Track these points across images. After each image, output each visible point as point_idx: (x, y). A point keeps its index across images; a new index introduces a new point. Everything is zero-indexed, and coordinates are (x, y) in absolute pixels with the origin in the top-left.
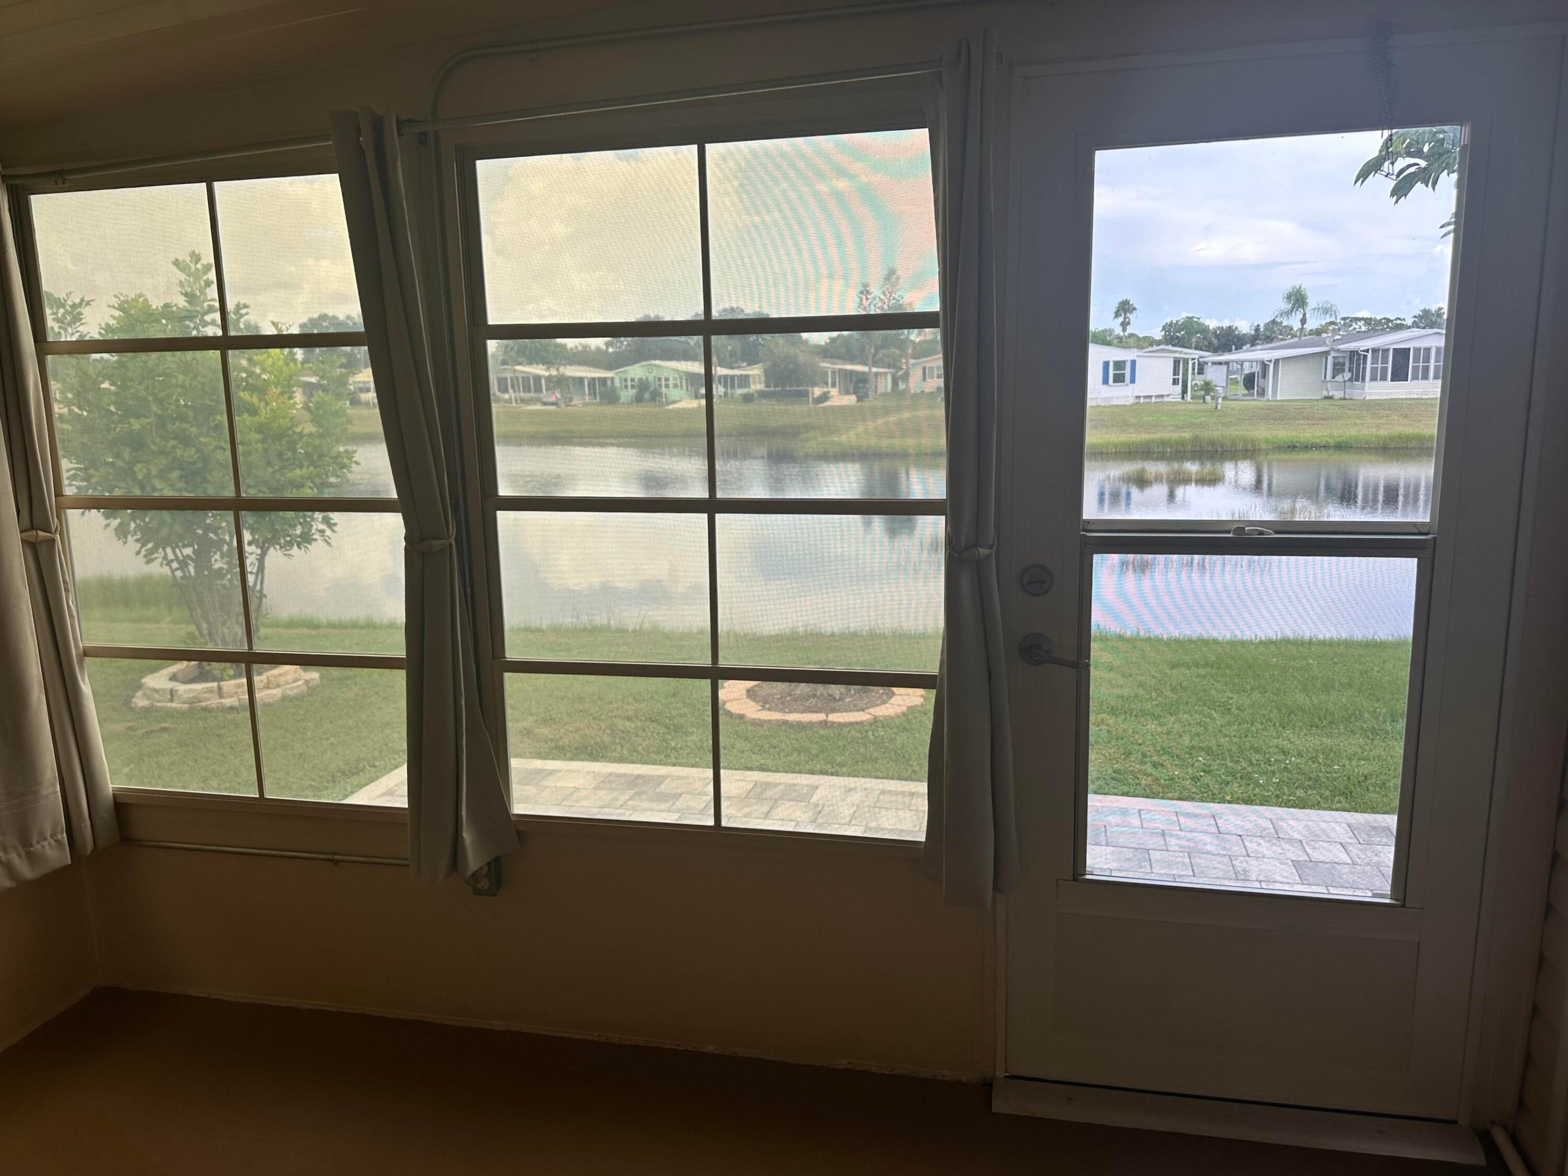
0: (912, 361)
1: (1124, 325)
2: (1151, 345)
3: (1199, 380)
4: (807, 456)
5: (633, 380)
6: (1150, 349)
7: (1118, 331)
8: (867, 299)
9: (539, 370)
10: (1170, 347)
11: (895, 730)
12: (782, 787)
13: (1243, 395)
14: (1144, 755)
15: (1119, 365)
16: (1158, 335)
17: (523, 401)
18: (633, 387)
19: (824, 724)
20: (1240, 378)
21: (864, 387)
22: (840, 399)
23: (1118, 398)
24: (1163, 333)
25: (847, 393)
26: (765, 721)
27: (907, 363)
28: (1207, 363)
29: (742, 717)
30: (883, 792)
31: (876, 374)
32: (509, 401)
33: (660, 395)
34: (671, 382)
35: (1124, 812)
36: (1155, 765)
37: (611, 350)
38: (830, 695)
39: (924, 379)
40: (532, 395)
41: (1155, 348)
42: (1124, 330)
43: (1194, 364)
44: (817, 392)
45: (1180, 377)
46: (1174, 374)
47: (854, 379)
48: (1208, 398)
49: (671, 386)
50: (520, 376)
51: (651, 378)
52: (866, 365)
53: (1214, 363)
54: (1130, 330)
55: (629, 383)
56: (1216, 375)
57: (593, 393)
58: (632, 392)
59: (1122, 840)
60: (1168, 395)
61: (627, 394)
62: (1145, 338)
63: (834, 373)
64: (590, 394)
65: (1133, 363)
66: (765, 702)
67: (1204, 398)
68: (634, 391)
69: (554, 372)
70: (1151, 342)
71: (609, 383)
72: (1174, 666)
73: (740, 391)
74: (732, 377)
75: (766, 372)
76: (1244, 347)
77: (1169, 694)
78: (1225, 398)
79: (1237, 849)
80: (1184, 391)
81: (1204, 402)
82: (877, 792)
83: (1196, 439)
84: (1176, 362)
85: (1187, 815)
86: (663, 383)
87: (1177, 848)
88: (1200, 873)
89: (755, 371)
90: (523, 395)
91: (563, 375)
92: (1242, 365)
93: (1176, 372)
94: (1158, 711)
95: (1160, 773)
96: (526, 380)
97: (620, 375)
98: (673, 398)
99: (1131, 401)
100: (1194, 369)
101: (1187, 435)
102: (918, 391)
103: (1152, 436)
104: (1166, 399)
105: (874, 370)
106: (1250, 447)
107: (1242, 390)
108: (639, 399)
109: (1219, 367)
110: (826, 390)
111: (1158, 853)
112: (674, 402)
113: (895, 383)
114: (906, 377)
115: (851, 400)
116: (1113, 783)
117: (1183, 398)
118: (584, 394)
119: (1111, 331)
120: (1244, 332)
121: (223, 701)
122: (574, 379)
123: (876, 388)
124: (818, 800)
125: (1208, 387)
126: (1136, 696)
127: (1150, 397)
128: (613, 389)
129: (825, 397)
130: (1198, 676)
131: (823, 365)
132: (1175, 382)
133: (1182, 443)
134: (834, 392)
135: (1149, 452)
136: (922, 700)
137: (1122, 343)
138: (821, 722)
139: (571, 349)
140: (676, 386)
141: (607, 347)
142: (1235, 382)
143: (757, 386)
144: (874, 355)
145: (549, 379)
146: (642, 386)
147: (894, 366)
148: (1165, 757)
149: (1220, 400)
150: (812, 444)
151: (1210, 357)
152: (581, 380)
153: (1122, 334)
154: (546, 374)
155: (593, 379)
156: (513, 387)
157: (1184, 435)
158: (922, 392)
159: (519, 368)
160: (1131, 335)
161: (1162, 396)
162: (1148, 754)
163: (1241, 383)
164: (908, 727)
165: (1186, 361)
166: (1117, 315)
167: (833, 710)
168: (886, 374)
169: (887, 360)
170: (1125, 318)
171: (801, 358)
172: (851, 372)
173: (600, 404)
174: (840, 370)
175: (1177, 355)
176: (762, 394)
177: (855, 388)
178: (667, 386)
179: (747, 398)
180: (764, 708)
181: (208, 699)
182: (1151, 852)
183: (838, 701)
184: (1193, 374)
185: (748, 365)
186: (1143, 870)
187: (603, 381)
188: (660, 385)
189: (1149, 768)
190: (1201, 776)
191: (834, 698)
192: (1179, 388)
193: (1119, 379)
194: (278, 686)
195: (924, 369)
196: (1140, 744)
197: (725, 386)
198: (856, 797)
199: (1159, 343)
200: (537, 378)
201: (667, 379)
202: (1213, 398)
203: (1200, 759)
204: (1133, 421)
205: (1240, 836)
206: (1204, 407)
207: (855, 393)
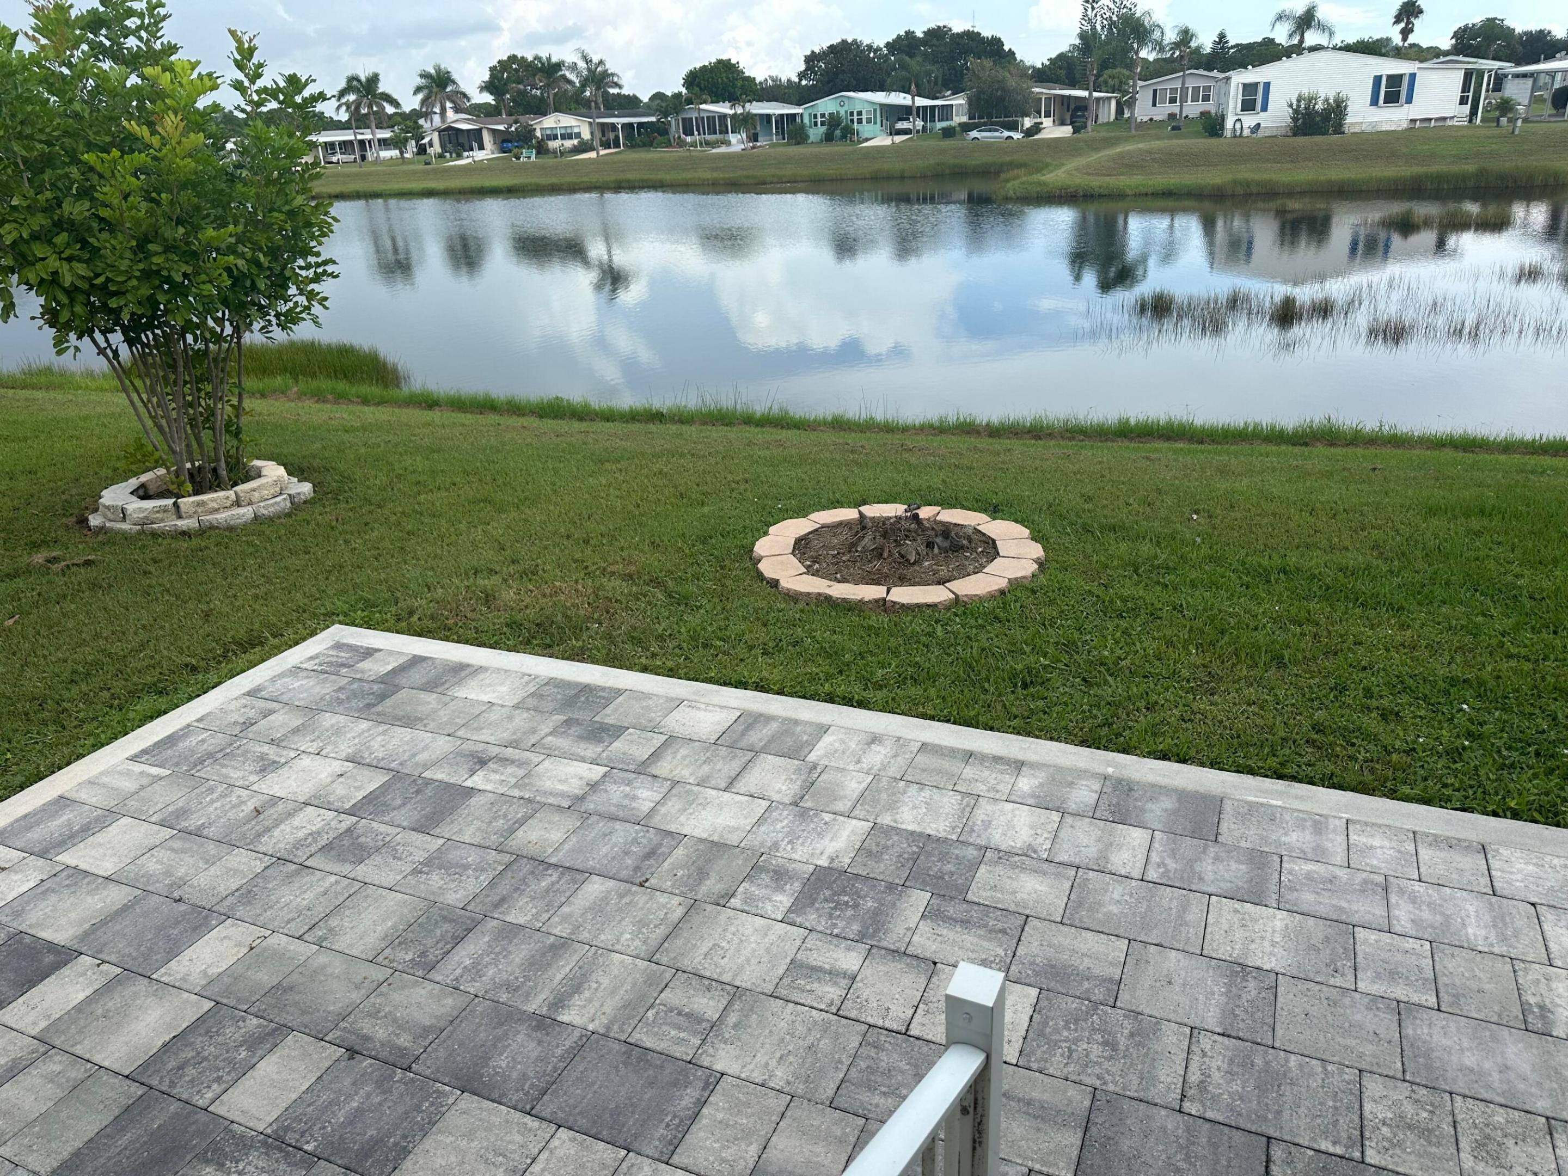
0: (1140, 83)
1: (1406, 33)
2: (1437, 56)
3: (1495, 99)
4: (1007, 199)
5: (823, 115)
6: (1436, 60)
7: (1397, 40)
8: (1093, 8)
9: (724, 108)
10: (1461, 58)
11: (980, 621)
12: (774, 726)
13: (1550, 116)
14: (1368, 693)
15: (1395, 80)
16: (1446, 43)
17: (708, 143)
18: (823, 124)
19: (882, 604)
20: (1547, 95)
21: (1083, 116)
22: (1052, 130)
23: (1386, 122)
24: (1453, 41)
25: (1063, 123)
26: (801, 593)
27: (1134, 86)
28: (1506, 76)
29: (775, 583)
30: (924, 747)
31: (1098, 99)
32: (694, 144)
33: (852, 132)
34: (864, 117)
35: (1319, 825)
36: (1385, 716)
37: (804, 82)
38: (902, 556)
39: (1154, 105)
40: (718, 136)
41: (1442, 59)
42: (1405, 39)
43: (1490, 77)
44: (1028, 122)
45: (1471, 94)
46: (1463, 92)
47: (1072, 106)
48: (1504, 120)
49: (864, 121)
50: (705, 115)
51: (842, 113)
52: (1087, 89)
53: (1517, 76)
54: (1412, 39)
55: (819, 120)
56: (1517, 91)
57: (781, 131)
58: (822, 130)
59: (1307, 898)
60: (1452, 118)
61: (816, 133)
62: (1429, 48)
63: (1048, 99)
64: (777, 133)
65: (1413, 76)
66: (816, 560)
67: (1498, 120)
68: (824, 129)
69: (739, 110)
70: (1435, 53)
71: (798, 119)
72: (1432, 512)
73: (940, 125)
74: (933, 108)
75: (970, 102)
76: (1558, 55)
77: (1420, 565)
78: (1525, 120)
79: (1528, 946)
80: (1474, 112)
81: (1498, 126)
82: (915, 747)
83: (1481, 173)
84: (1468, 75)
85: (1437, 841)
86: (855, 118)
87: (1409, 929)
88: (1451, 1005)
89: (959, 101)
90: (708, 137)
91: (749, 113)
92: (1553, 78)
93: (1465, 88)
94: (1399, 598)
95: (1395, 736)
96: (711, 119)
97: (810, 111)
98: (866, 135)
99: (1405, 125)
100: (1488, 84)
101: (1471, 168)
102: (1146, 119)
103: (1425, 169)
104: (1449, 123)
105: (1095, 94)
106: (1551, 181)
107: (1548, 109)
108: (829, 137)
109: (1521, 80)
110: (1038, 120)
111: (1373, 936)
112: (867, 140)
113: (1120, 111)
114: (1131, 103)
115: (1066, 131)
116: (1309, 753)
117: (1470, 121)
118: (771, 134)
119: (1388, 40)
120: (1559, 37)
121: (179, 523)
122: (761, 115)
123: (1097, 116)
124: (821, 758)
125: (1506, 107)
126: (1368, 567)
127: (1430, 120)
128: (803, 126)
129: (1037, 128)
130: (1468, 532)
131: (1036, 90)
132: (1463, 101)
133: (1464, 177)
134: (1047, 122)
135: (1419, 190)
136: (1036, 566)
137: (1398, 53)
138: (877, 601)
139: (761, 83)
140: (869, 121)
141: (800, 80)
142: (1541, 100)
143: (960, 118)
144: (1098, 76)
145: (734, 117)
146: (833, 122)
147: (1120, 91)
148: (1404, 699)
149: (1519, 123)
150: (1014, 184)
151: (1509, 68)
152: (769, 117)
153: (1401, 44)
154: (732, 112)
155: (782, 115)
156: (698, 130)
157: (1467, 167)
158: (1151, 119)
159: (703, 106)
160: (1413, 46)
161: (1444, 119)
162: (1375, 690)
163: (1549, 103)
164: (1002, 615)
165: (1480, 73)
166: (1398, 20)
167: (903, 581)
168: (1109, 98)
169: (1111, 82)
170: (1407, 24)
171: (1012, 82)
172: (1069, 97)
173: (789, 144)
174: (1056, 96)
175: (1470, 66)
176: (966, 128)
177: (1072, 117)
178: (860, 121)
179: (948, 133)
180: (810, 571)
181: (162, 520)
182: (1361, 933)
183: (914, 564)
184: (1487, 91)
185: (953, 94)
186: (1338, 981)
187: (792, 117)
188: (852, 121)
189: (1371, 722)
190: (1464, 748)
191: (908, 560)
192: (1467, 109)
193: (1392, 98)
194: (250, 503)
195: (1155, 91)
196: (1364, 668)
197: (924, 120)
198: (877, 756)
199: (1446, 53)
200: (723, 117)
201: (860, 113)
202: (1510, 120)
203: (1465, 706)
204: (1404, 150)
205: (1533, 905)
206: (1497, 131)
207: (1072, 123)
